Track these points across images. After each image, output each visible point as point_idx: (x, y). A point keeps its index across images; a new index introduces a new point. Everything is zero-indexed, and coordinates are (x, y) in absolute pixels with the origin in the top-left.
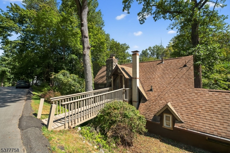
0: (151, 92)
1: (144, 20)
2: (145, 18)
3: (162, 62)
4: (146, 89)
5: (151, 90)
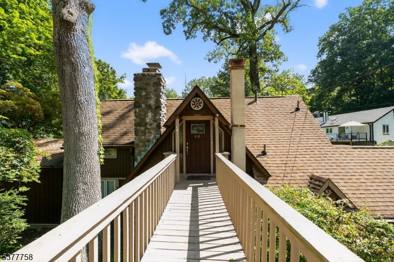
0: (265, 158)
1: (171, 28)
2: (173, 25)
3: (256, 100)
4: (255, 152)
5: (264, 153)
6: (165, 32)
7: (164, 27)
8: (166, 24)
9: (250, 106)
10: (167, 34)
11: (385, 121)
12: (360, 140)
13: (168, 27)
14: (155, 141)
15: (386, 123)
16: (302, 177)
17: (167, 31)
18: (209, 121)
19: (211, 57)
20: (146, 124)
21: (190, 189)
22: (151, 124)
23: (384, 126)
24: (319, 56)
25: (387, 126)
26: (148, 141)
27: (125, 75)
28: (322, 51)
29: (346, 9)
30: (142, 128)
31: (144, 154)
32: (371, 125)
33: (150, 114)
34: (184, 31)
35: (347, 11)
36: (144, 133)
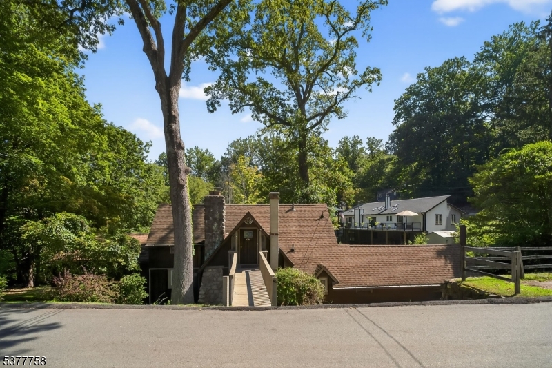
0: (293, 254)
1: (216, 105)
2: (218, 103)
3: (293, 208)
4: (285, 250)
5: (292, 250)
6: (209, 110)
7: (208, 104)
8: (210, 103)
9: (288, 213)
10: (212, 112)
11: (438, 211)
12: (414, 230)
13: (212, 105)
14: (219, 243)
15: (439, 213)
16: (313, 265)
17: (211, 109)
18: (256, 230)
19: (260, 133)
20: (213, 231)
21: (244, 273)
22: (216, 231)
23: (437, 216)
24: (395, 122)
25: (440, 216)
26: (215, 242)
27: (150, 144)
28: (398, 116)
29: (425, 69)
30: (210, 234)
31: (211, 252)
32: (424, 215)
33: (216, 224)
34: (230, 105)
35: (426, 71)
36: (211, 237)
